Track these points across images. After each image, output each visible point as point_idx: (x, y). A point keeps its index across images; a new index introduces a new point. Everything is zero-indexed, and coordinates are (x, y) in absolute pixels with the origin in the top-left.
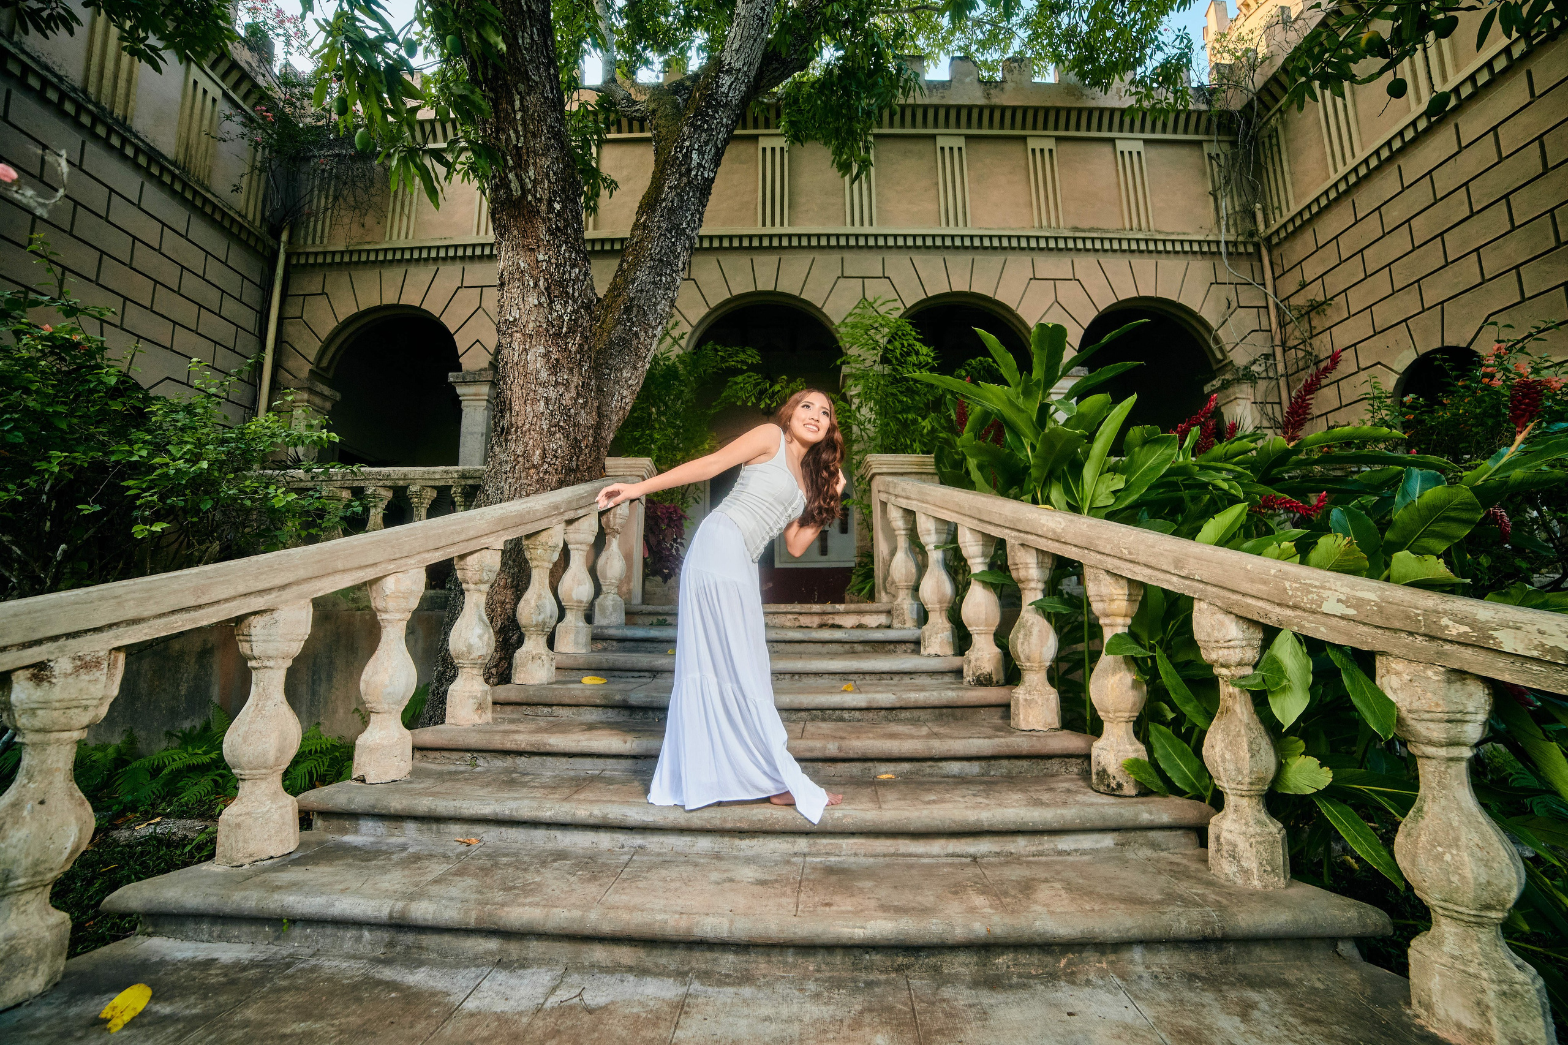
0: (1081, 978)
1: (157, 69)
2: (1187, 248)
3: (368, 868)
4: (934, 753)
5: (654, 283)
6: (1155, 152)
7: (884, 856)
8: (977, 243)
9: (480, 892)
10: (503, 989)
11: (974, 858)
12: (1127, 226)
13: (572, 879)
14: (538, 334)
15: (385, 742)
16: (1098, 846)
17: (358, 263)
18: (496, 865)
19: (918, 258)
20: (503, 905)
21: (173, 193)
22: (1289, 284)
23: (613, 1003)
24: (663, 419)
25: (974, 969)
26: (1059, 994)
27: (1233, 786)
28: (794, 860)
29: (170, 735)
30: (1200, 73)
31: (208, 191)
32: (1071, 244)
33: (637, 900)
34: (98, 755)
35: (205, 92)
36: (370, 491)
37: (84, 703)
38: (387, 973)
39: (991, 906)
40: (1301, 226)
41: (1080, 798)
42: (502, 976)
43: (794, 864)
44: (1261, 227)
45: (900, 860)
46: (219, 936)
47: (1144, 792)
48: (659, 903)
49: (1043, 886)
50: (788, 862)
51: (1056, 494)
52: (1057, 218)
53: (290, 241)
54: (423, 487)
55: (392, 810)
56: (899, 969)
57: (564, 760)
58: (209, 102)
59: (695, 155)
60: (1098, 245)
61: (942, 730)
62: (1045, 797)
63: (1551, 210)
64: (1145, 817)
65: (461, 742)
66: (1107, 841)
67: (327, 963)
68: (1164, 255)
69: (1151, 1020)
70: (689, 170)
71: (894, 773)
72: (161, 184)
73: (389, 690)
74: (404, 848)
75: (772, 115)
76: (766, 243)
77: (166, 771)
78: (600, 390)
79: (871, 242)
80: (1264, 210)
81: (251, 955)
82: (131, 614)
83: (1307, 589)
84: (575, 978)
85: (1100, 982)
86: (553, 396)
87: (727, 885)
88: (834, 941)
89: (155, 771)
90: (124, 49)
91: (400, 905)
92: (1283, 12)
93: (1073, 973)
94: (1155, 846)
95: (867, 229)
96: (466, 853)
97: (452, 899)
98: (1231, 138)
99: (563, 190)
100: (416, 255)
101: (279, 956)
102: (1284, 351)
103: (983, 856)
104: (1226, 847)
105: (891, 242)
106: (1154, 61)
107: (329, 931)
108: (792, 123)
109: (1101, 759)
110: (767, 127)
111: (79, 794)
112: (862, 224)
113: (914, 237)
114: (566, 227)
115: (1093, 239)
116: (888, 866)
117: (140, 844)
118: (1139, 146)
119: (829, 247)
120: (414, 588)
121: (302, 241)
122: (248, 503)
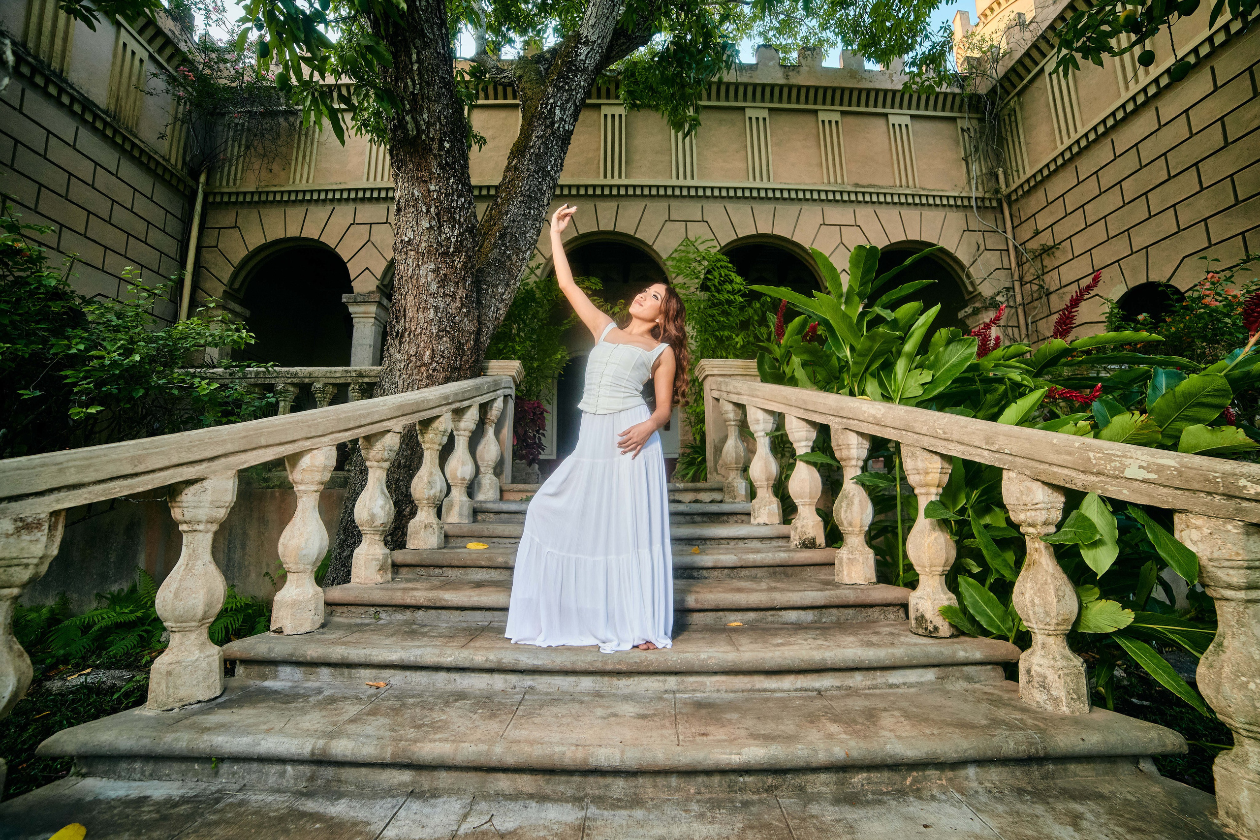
0: (926, 794)
1: (92, 27)
2: (945, 202)
3: (289, 710)
4: (776, 603)
5: (524, 215)
6: (920, 126)
7: (743, 691)
8: (778, 195)
9: (393, 730)
10: (418, 817)
11: (819, 692)
12: (898, 184)
13: (475, 717)
14: (429, 252)
15: (301, 598)
16: (922, 680)
17: (266, 202)
18: (404, 705)
19: (731, 206)
20: (415, 741)
21: (105, 137)
22: (1025, 232)
23: (521, 827)
24: (522, 334)
25: (833, 788)
26: (911, 809)
27: (1041, 626)
28: (666, 696)
29: (100, 596)
30: (954, 63)
31: (136, 137)
32: (853, 197)
33: (536, 734)
34: (34, 615)
35: (133, 53)
36: (280, 387)
37: (25, 561)
38: (310, 806)
39: (845, 733)
40: (1034, 186)
41: (903, 639)
42: (415, 806)
43: (667, 700)
44: (1003, 187)
45: (757, 695)
46: (151, 775)
47: (958, 633)
48: (556, 737)
49: (884, 714)
50: (661, 699)
51: (872, 386)
52: (842, 175)
53: (207, 183)
54: (326, 384)
55: (309, 658)
56: (769, 790)
57: (457, 613)
58: (137, 62)
59: (558, 111)
60: (875, 199)
61: (778, 585)
62: (874, 639)
63: (1231, 176)
64: (961, 655)
65: (366, 598)
66: (930, 675)
67: (254, 798)
68: (926, 208)
69: (996, 831)
70: (553, 123)
71: (741, 620)
72: (95, 129)
73: (304, 552)
74: (319, 691)
75: (612, 87)
76: (607, 192)
77: (96, 628)
78: (479, 302)
79: (693, 193)
80: (1005, 173)
81: (181, 792)
82: (72, 480)
83: (1110, 458)
84: (483, 806)
85: (944, 797)
86: (442, 305)
87: (612, 719)
88: (714, 767)
89: (86, 628)
90: (62, 7)
91: (321, 743)
92: (1019, 18)
93: (918, 789)
94: (969, 679)
95: (689, 182)
96: (376, 695)
97: (368, 736)
98: (979, 116)
99: (452, 132)
100: (315, 197)
101: (208, 792)
102: (1022, 285)
103: (826, 690)
104: (1036, 679)
105: (708, 193)
106: (923, 48)
107: (255, 766)
108: (630, 93)
109: (920, 606)
110: (608, 97)
111: (18, 646)
112: (685, 178)
113: (728, 189)
114: (454, 163)
115: (871, 194)
116: (747, 700)
117: (72, 692)
118: (906, 120)
119: (658, 195)
120: (327, 463)
121: (218, 184)
122: (176, 392)
